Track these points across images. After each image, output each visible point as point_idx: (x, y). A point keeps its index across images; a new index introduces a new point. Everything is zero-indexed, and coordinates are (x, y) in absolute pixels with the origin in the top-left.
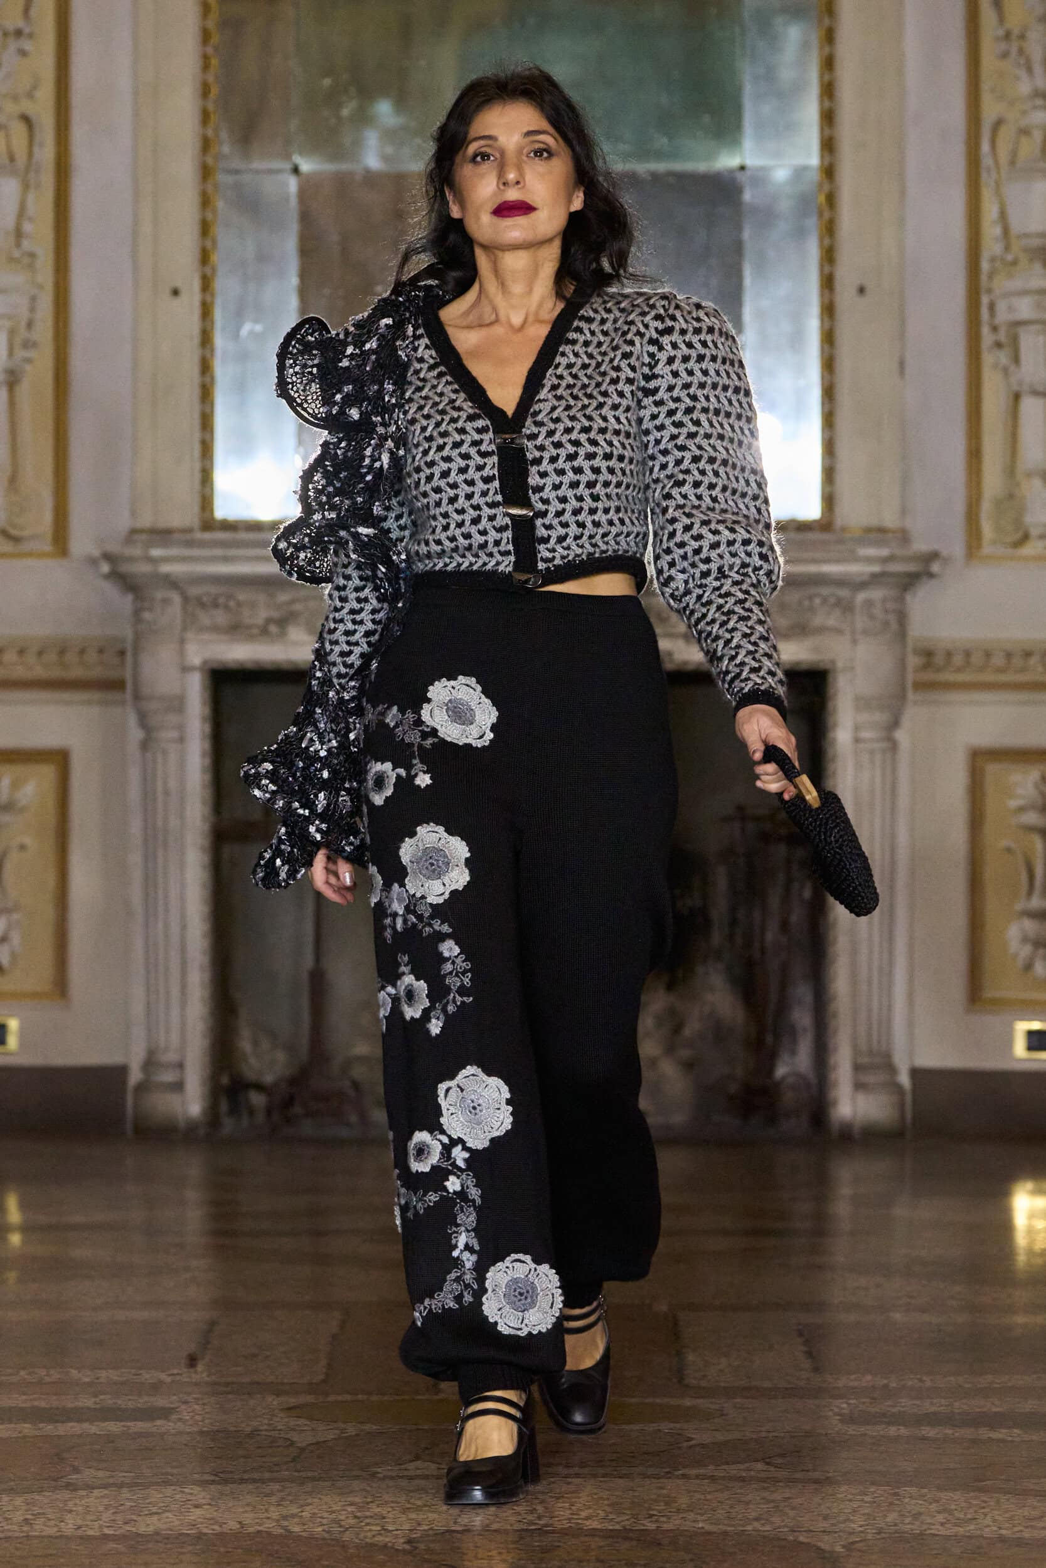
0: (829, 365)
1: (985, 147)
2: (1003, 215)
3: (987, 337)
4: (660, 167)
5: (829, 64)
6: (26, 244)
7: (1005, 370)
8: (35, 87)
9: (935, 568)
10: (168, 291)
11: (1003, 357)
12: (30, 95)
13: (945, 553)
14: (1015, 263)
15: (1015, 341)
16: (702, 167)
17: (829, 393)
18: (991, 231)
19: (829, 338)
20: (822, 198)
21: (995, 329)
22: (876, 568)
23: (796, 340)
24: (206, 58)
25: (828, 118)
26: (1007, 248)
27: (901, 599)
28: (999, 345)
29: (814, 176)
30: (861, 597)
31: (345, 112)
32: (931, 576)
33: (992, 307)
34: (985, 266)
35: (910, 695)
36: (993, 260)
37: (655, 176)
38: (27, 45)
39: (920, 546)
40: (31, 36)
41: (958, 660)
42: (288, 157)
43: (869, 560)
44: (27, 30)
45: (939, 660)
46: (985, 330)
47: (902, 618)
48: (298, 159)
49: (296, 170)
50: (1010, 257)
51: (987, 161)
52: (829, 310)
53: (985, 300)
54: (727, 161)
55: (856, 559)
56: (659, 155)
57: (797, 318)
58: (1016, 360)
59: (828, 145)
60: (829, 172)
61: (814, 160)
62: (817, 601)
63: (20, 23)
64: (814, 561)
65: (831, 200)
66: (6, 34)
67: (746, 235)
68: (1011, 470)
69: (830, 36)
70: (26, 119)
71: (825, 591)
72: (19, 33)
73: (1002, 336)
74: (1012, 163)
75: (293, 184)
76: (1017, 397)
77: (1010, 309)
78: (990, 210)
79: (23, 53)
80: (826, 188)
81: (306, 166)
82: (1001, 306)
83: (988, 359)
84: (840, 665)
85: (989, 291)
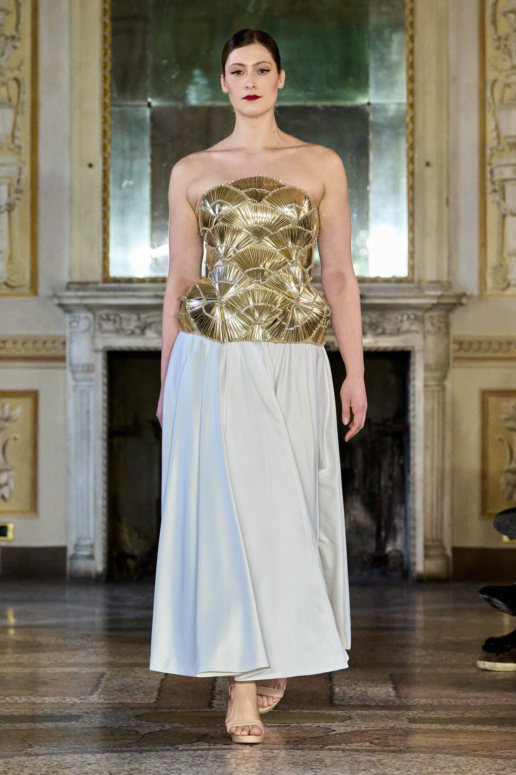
0: (412, 200)
1: (488, 94)
2: (497, 127)
3: (490, 187)
4: (329, 103)
5: (412, 52)
6: (17, 141)
7: (498, 203)
8: (21, 64)
9: (464, 301)
10: (86, 165)
11: (497, 197)
12: (19, 69)
13: (468, 293)
14: (503, 150)
15: (503, 189)
16: (349, 103)
17: (411, 215)
18: (491, 135)
19: (411, 188)
20: (408, 119)
21: (493, 183)
22: (435, 301)
23: (395, 189)
24: (105, 49)
25: (411, 79)
26: (499, 144)
27: (447, 316)
28: (495, 191)
29: (404, 108)
30: (427, 315)
31: (173, 77)
32: (462, 304)
33: (492, 172)
34: (488, 152)
35: (452, 364)
36: (492, 149)
37: (326, 108)
38: (17, 44)
39: (456, 290)
40: (19, 39)
41: (475, 346)
42: (145, 98)
43: (431, 297)
44: (17, 36)
45: (466, 346)
46: (488, 184)
47: (448, 326)
48: (149, 100)
49: (149, 105)
50: (500, 148)
51: (489, 100)
52: (411, 174)
53: (488, 168)
54: (361, 100)
55: (425, 297)
56: (328, 98)
57: (396, 178)
58: (504, 198)
59: (411, 93)
60: (412, 106)
61: (404, 100)
62: (405, 317)
63: (14, 33)
64: (404, 297)
65: (412, 119)
66: (6, 38)
67: (371, 137)
68: (501, 252)
69: (412, 39)
70: (17, 80)
71: (410, 312)
72: (13, 38)
73: (497, 187)
74: (502, 101)
75: (148, 112)
76: (504, 216)
77: (501, 173)
78: (490, 125)
79: (15, 48)
80: (411, 114)
81: (154, 103)
82: (496, 172)
83: (490, 198)
84: (417, 348)
85: (490, 164)
